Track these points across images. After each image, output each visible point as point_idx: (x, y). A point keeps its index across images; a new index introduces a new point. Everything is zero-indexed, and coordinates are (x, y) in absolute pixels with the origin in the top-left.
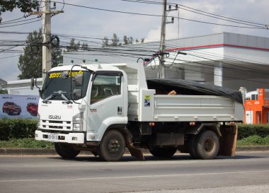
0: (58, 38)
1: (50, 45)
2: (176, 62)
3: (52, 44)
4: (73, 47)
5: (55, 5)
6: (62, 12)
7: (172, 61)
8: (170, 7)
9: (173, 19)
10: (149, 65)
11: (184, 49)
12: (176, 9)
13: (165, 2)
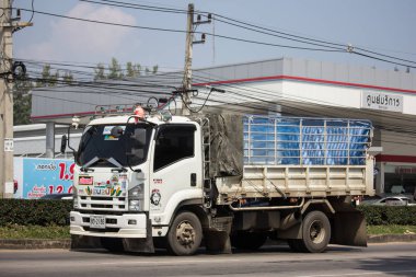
0: (23, 67)
1: (10, 77)
2: (208, 103)
3: (14, 75)
4: (47, 80)
5: (19, 14)
6: (30, 25)
7: (202, 102)
8: (199, 18)
9: (203, 36)
10: (167, 108)
11: (220, 83)
12: (209, 21)
13: (191, 11)
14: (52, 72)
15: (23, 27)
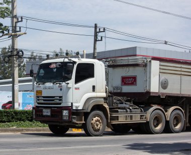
0: (22, 52)
3: (19, 56)
4: (32, 58)
5: (20, 29)
6: (25, 33)
8: (100, 29)
9: (102, 38)
12: (104, 31)
13: (96, 26)
14: (35, 54)
15: (22, 35)
